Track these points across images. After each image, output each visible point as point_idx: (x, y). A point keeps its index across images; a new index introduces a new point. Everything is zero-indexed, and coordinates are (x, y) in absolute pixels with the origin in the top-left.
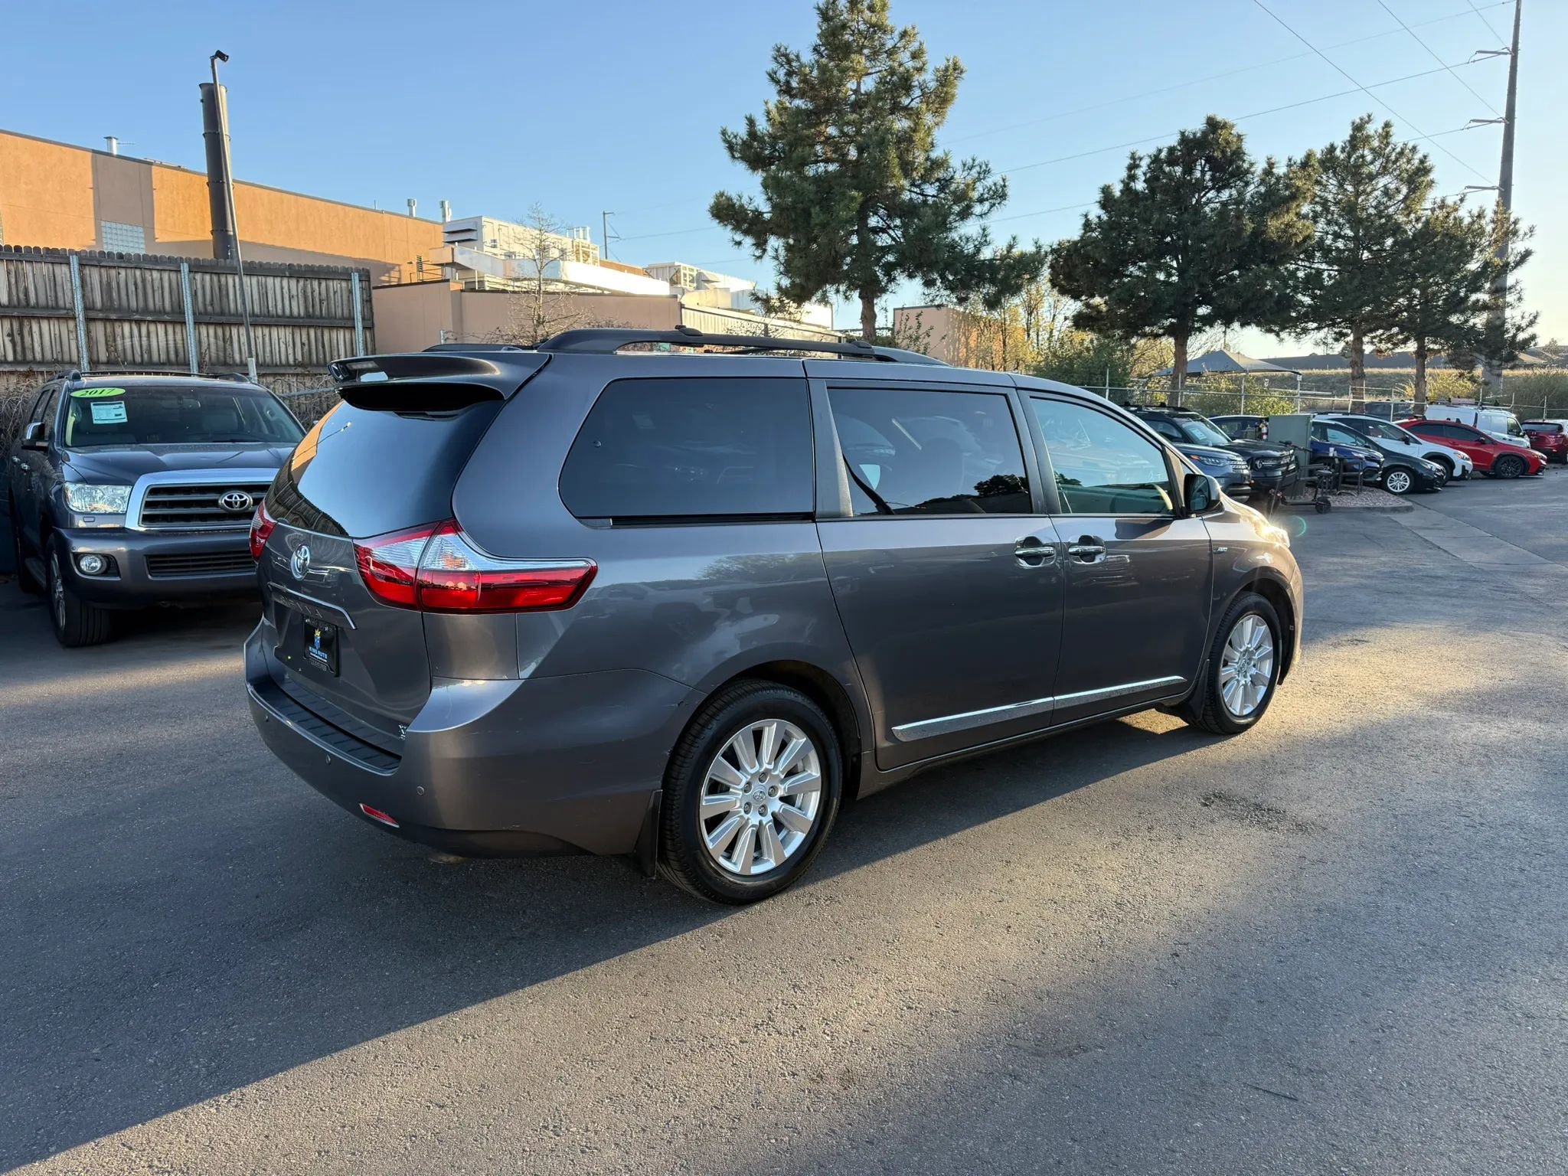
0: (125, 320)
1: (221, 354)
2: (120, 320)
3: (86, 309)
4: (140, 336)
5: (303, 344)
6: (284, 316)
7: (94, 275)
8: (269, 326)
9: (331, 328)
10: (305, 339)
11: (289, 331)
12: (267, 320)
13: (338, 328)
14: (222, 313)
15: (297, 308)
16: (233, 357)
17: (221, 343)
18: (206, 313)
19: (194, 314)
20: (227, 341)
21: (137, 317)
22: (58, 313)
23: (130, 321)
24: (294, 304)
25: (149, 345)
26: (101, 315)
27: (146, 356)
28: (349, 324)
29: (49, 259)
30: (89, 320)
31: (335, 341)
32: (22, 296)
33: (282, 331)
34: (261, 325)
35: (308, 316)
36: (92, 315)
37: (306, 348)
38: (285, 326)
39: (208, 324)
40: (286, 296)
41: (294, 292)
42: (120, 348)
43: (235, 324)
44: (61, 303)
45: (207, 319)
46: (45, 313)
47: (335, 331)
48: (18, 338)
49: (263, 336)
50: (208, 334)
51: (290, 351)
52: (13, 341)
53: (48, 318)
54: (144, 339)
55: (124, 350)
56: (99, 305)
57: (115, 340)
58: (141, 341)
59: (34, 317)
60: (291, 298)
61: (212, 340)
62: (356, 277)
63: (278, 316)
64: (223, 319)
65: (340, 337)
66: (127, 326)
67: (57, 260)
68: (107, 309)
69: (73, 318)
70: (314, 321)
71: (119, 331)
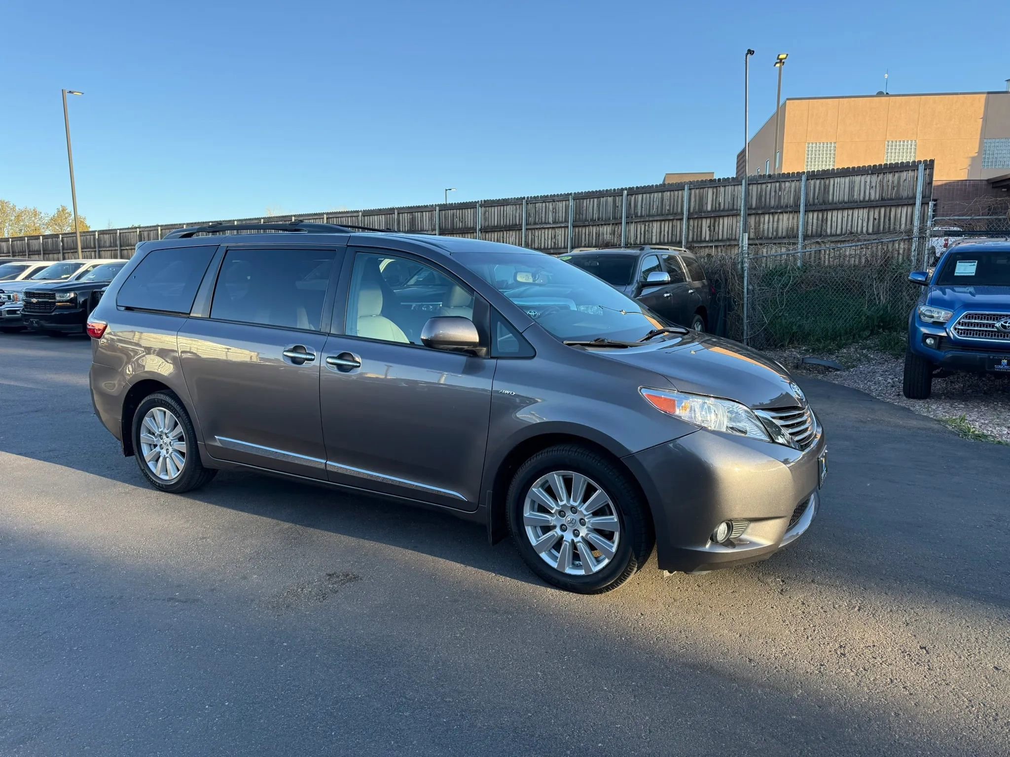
0: (766, 213)
1: (819, 230)
2: (764, 214)
3: (747, 208)
5: (875, 219)
6: (864, 201)
7: (754, 189)
8: (853, 209)
9: (897, 206)
10: (876, 216)
11: (866, 211)
12: (851, 205)
13: (903, 205)
14: (824, 202)
15: (875, 195)
16: (826, 231)
17: (820, 222)
18: (814, 204)
19: (806, 205)
20: (824, 221)
21: (773, 211)
22: (732, 212)
23: (769, 213)
24: (873, 192)
25: (777, 227)
26: (754, 212)
27: (775, 233)
28: (911, 202)
29: (732, 184)
30: (747, 215)
31: (899, 216)
32: (717, 205)
33: (861, 211)
34: (847, 209)
35: (883, 199)
36: (749, 212)
37: (876, 222)
38: (863, 208)
39: (813, 211)
40: (868, 187)
41: (874, 184)
42: (761, 230)
43: (830, 210)
44: (735, 207)
45: (813, 208)
46: (726, 213)
47: (900, 208)
48: (712, 228)
49: (848, 215)
50: (813, 217)
51: (865, 224)
52: (710, 230)
53: (728, 216)
54: (775, 223)
55: (763, 231)
56: (754, 206)
57: (759, 226)
58: (773, 225)
59: (721, 216)
60: (871, 187)
61: (815, 221)
62: (921, 167)
63: (860, 202)
64: (823, 207)
65: (904, 211)
66: (767, 217)
67: (736, 183)
68: (757, 208)
69: (739, 215)
70: (886, 202)
71: (762, 220)
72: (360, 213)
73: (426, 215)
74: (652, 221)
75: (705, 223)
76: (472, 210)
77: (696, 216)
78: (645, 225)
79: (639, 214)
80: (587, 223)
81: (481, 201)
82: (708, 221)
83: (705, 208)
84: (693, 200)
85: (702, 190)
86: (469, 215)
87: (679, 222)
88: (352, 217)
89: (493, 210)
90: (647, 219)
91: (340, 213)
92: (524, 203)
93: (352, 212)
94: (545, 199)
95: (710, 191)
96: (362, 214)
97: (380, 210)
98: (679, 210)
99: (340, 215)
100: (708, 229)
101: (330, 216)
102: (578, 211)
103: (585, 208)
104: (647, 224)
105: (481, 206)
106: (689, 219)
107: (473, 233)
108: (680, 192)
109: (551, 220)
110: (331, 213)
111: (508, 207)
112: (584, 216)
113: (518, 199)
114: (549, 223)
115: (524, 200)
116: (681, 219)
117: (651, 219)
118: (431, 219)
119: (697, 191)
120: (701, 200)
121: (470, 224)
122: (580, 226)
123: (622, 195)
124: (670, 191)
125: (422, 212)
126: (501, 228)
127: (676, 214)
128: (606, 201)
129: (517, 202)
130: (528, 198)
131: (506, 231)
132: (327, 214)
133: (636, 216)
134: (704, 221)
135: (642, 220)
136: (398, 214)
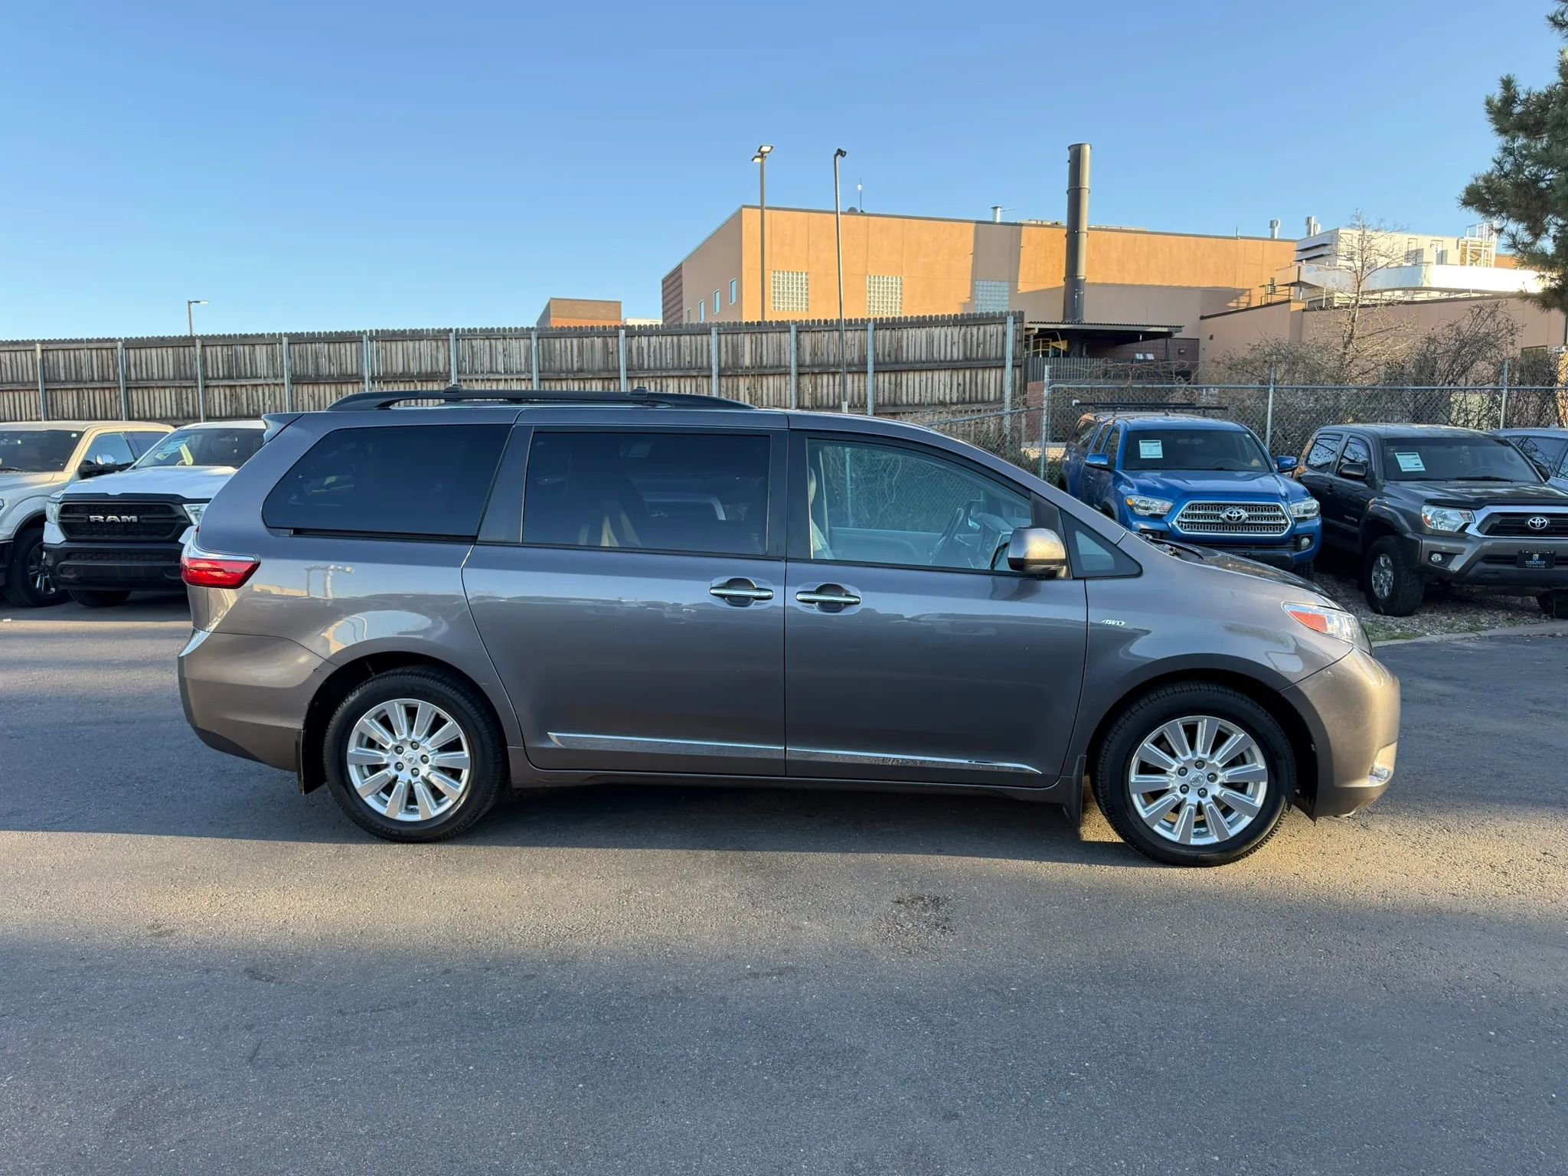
0: (824, 373)
1: (893, 396)
2: (820, 373)
3: (799, 365)
4: (834, 385)
5: (959, 385)
6: (945, 361)
7: (807, 339)
8: (932, 370)
9: (984, 368)
10: (961, 381)
11: (948, 373)
12: (931, 365)
13: (990, 368)
14: (897, 362)
15: (957, 353)
16: (901, 400)
17: (893, 387)
18: (885, 363)
19: (875, 364)
20: (898, 385)
21: (833, 370)
22: (780, 371)
23: (828, 373)
24: (955, 349)
25: (840, 392)
26: (808, 370)
28: (1000, 363)
29: (778, 330)
30: (800, 374)
31: (987, 381)
32: (758, 359)
33: (942, 373)
34: (926, 370)
35: (966, 359)
36: (802, 370)
37: (961, 388)
38: (945, 369)
39: (884, 372)
40: (949, 343)
41: (956, 339)
42: (819, 395)
43: (905, 371)
44: (783, 364)
45: (884, 368)
46: (772, 371)
47: (988, 371)
48: (753, 390)
49: (927, 379)
50: (884, 379)
51: (948, 391)
53: (774, 375)
54: (837, 387)
56: (807, 362)
57: (816, 389)
58: (834, 388)
59: (764, 375)
60: (953, 344)
61: (887, 385)
62: (1010, 320)
63: (941, 361)
64: (896, 367)
65: (992, 375)
66: (825, 377)
67: (783, 330)
68: (813, 365)
69: (789, 374)
70: (970, 363)
71: (819, 381)
72: (120, 344)
73: (261, 352)
74: (666, 377)
75: (743, 384)
76: (354, 346)
77: (729, 373)
78: (656, 383)
79: (646, 366)
80: (563, 375)
81: (371, 331)
82: (747, 381)
83: (741, 362)
84: (723, 349)
85: (735, 337)
86: (348, 353)
87: (705, 381)
88: (101, 349)
89: (394, 347)
90: (659, 374)
91: (71, 341)
92: (451, 338)
93: (98, 341)
94: (489, 334)
95: (747, 338)
96: (124, 345)
97: (163, 339)
98: (705, 364)
99: (74, 346)
100: (747, 392)
101: (51, 347)
102: (547, 356)
103: (558, 352)
104: (659, 381)
105: (371, 339)
106: (720, 376)
107: (358, 383)
108: (705, 338)
109: (501, 368)
110: (50, 342)
111: (422, 343)
112: (558, 365)
113: (439, 331)
114: (498, 372)
115: (451, 334)
116: (709, 377)
117: (664, 374)
118: (272, 358)
119: (729, 337)
120: (736, 351)
121: (351, 368)
122: (553, 380)
123: (618, 337)
124: (690, 335)
125: (253, 345)
126: (411, 377)
127: (700, 368)
128: (593, 344)
129: (440, 336)
130: (457, 330)
131: (421, 381)
132: (43, 342)
133: (641, 368)
134: (741, 380)
135: (651, 375)
136: (203, 346)
